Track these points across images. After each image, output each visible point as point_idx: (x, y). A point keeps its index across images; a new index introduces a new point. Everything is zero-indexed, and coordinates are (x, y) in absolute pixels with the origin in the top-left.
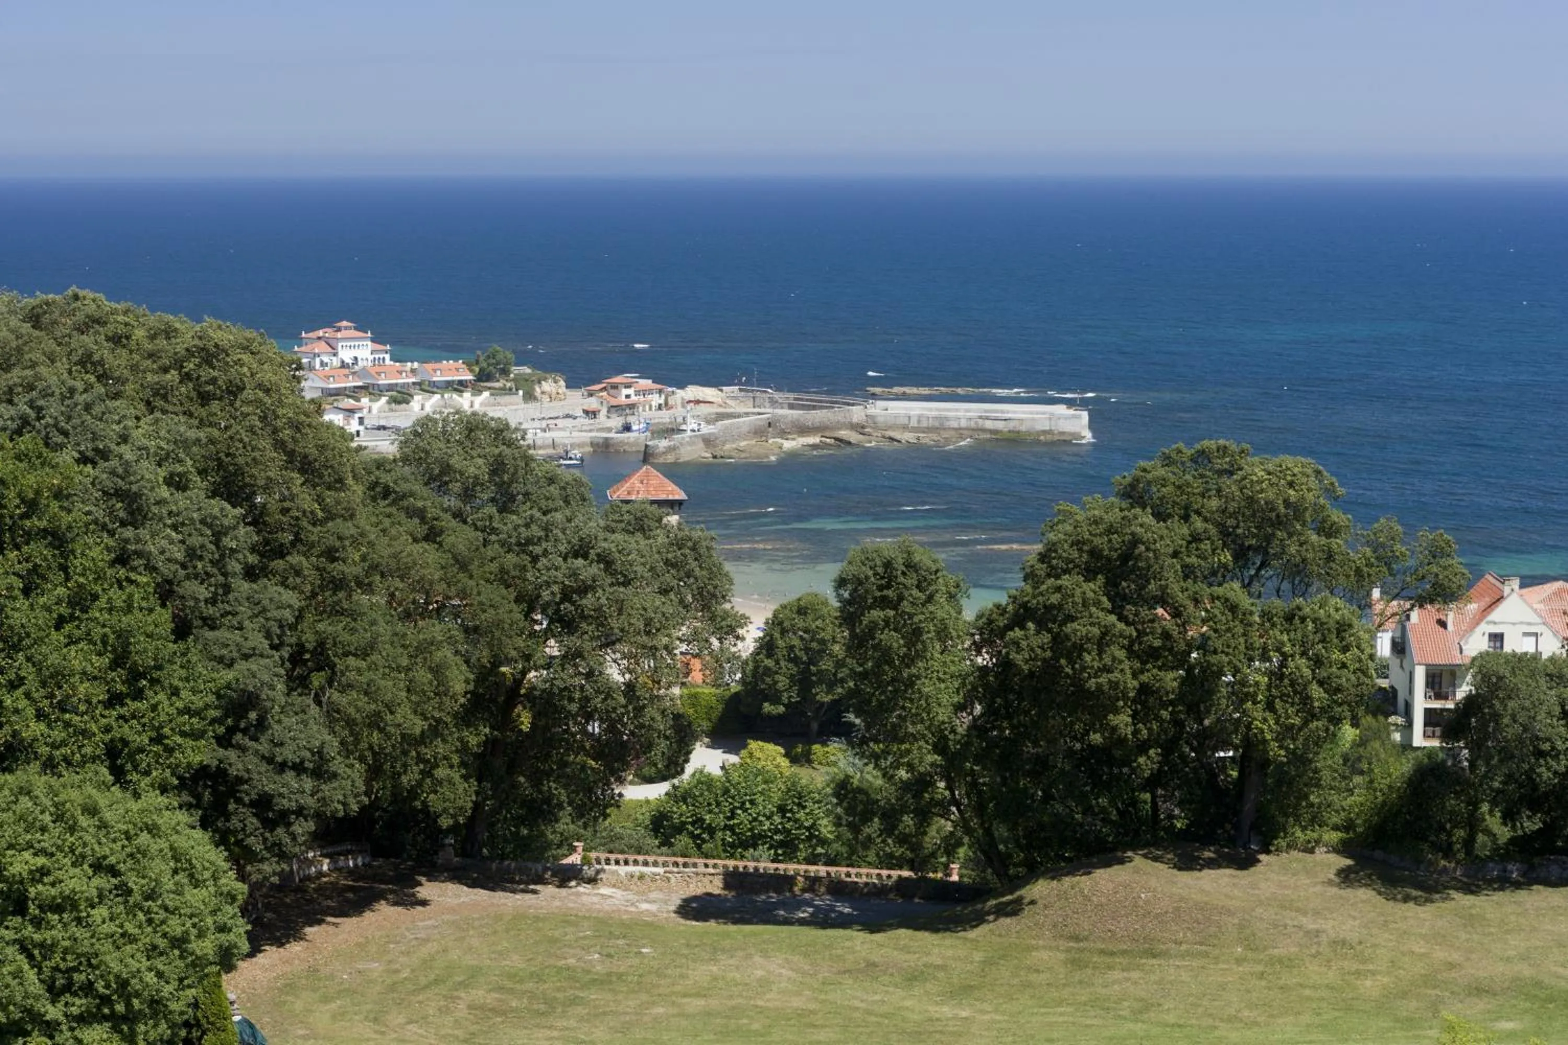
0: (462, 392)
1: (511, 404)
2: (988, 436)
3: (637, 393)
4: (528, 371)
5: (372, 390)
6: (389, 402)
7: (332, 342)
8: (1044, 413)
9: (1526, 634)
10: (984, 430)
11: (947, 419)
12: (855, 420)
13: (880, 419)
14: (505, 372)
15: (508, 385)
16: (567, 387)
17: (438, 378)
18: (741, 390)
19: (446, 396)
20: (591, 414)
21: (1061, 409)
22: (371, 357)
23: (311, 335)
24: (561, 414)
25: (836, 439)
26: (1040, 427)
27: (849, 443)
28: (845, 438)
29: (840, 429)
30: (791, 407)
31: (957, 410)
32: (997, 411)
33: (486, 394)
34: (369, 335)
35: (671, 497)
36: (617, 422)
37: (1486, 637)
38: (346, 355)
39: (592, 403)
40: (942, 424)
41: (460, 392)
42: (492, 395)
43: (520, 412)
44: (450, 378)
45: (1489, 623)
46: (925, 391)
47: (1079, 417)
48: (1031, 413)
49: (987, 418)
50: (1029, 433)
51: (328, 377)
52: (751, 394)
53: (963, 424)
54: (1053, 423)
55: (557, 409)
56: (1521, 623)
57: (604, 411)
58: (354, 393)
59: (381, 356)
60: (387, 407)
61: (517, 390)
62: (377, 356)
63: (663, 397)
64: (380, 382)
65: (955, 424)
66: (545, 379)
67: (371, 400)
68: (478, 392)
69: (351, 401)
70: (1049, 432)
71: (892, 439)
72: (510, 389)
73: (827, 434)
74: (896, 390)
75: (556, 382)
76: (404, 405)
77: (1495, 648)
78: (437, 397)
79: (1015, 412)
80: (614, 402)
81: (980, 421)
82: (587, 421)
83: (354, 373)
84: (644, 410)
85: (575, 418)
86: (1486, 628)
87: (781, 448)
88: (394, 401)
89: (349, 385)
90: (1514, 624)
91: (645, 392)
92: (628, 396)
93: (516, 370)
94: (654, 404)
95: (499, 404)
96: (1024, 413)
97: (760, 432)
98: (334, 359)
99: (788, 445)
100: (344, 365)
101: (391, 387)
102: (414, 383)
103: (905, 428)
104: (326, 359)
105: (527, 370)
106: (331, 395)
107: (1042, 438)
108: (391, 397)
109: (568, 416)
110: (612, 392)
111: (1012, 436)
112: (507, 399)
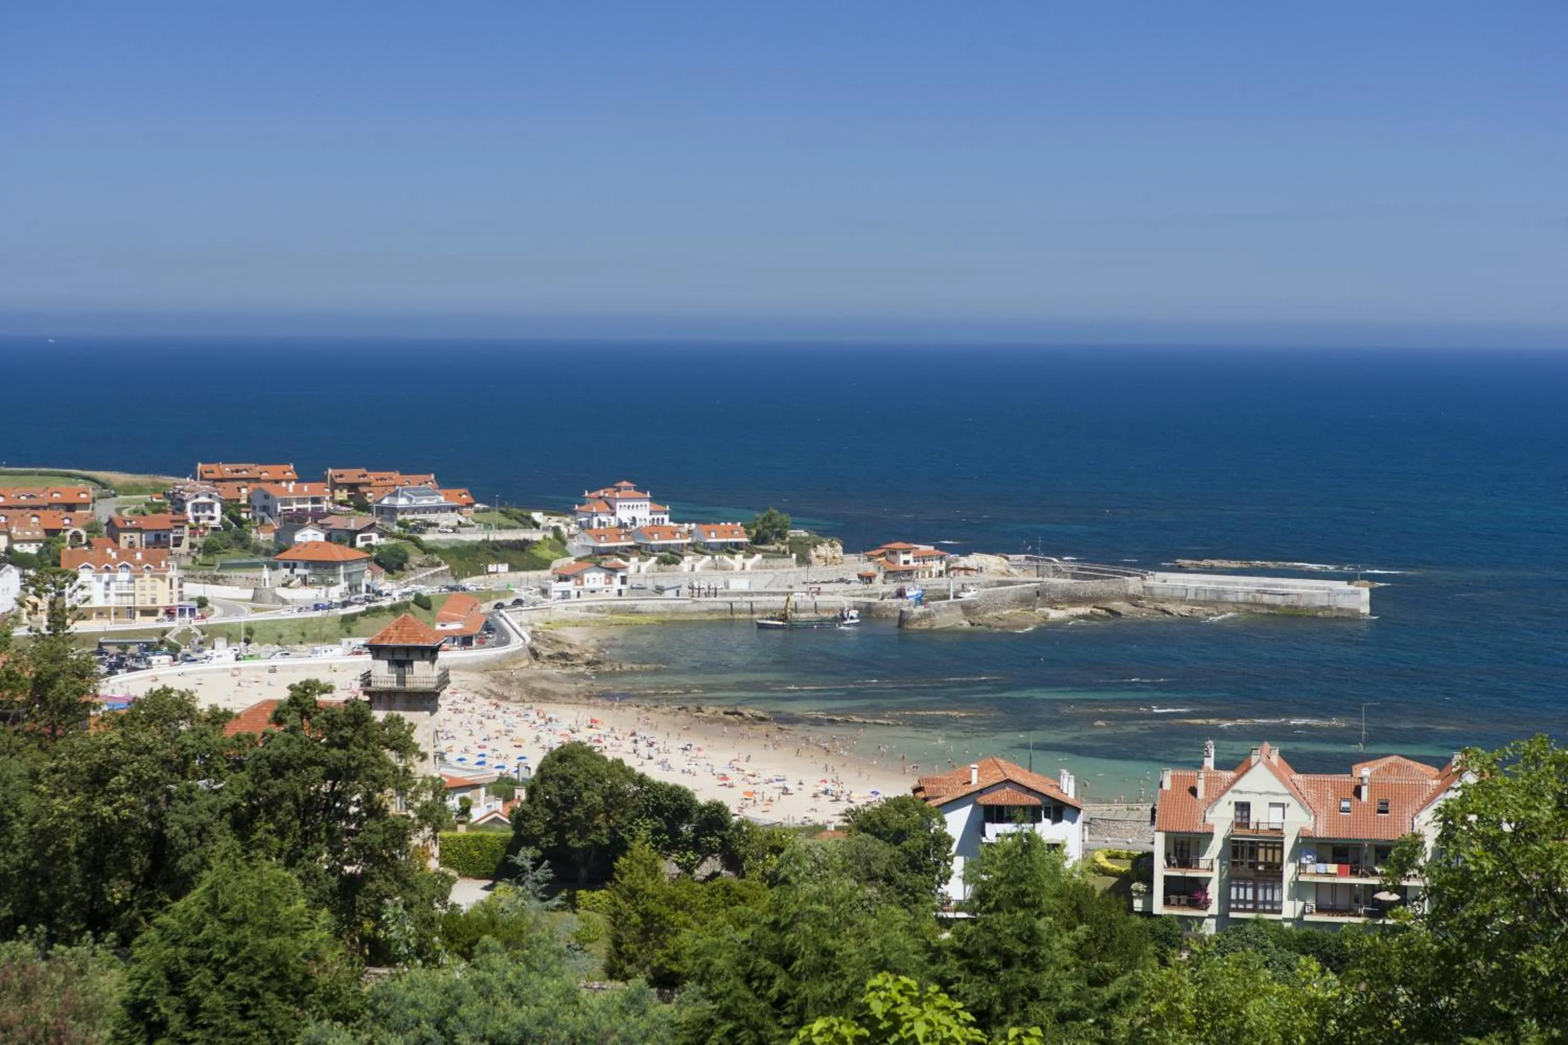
0: (734, 553)
1: (784, 567)
2: (1265, 611)
3: (916, 559)
4: (805, 534)
5: (642, 551)
6: (658, 563)
7: (611, 502)
8: (1324, 589)
9: (1272, 805)
10: (1262, 605)
11: (1224, 592)
12: (1131, 591)
13: (1158, 591)
14: (781, 535)
15: (783, 548)
16: (845, 552)
17: (713, 539)
18: (1027, 558)
19: (717, 557)
20: (867, 579)
21: (1342, 586)
22: (649, 518)
23: (593, 494)
24: (835, 578)
25: (1107, 610)
26: (1318, 603)
27: (1119, 614)
28: (1115, 609)
29: (1114, 600)
30: (1074, 576)
31: (1236, 584)
32: (1276, 586)
33: (758, 557)
34: (648, 495)
35: (421, 644)
36: (892, 587)
37: (1233, 806)
38: (624, 515)
39: (870, 568)
40: (1219, 597)
41: (732, 554)
42: (764, 557)
43: (792, 575)
44: (724, 540)
45: (1234, 792)
46: (1235, 564)
47: (1358, 593)
48: (1311, 588)
49: (1265, 592)
50: (1307, 608)
51: (599, 537)
52: (1035, 563)
53: (1241, 597)
54: (1332, 598)
55: (832, 572)
56: (1268, 793)
57: (880, 576)
58: (624, 554)
59: (660, 517)
60: (656, 567)
61: (791, 553)
62: (656, 517)
63: (944, 563)
64: (653, 542)
65: (1231, 598)
66: (821, 543)
67: (640, 560)
68: (750, 554)
69: (620, 561)
70: (1328, 608)
71: (1164, 611)
72: (784, 552)
73: (1100, 605)
74: (1205, 563)
75: (832, 546)
76: (673, 566)
77: (1242, 817)
78: (708, 558)
79: (1294, 587)
80: (891, 568)
81: (1258, 595)
82: (861, 586)
83: (629, 534)
84: (923, 577)
85: (849, 582)
86: (1231, 797)
87: (1045, 618)
88: (663, 561)
89: (620, 544)
90: (1260, 794)
91: (924, 558)
92: (906, 562)
93: (792, 533)
94: (934, 570)
95: (771, 567)
96: (1304, 588)
97: (1026, 601)
98: (612, 518)
99: (1055, 614)
100: (622, 525)
101: (663, 548)
102: (689, 544)
103: (1182, 600)
104: (604, 518)
105: (803, 533)
106: (601, 554)
107: (1320, 614)
108: (660, 557)
109: (841, 580)
110: (891, 557)
111: (1290, 611)
112: (781, 562)
